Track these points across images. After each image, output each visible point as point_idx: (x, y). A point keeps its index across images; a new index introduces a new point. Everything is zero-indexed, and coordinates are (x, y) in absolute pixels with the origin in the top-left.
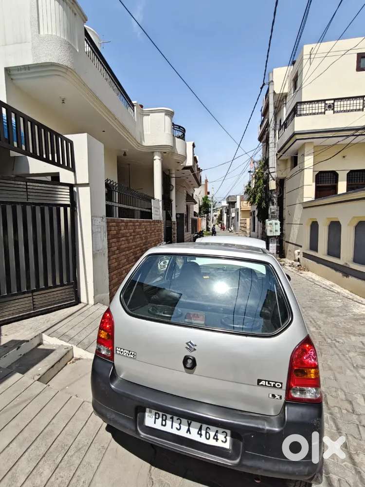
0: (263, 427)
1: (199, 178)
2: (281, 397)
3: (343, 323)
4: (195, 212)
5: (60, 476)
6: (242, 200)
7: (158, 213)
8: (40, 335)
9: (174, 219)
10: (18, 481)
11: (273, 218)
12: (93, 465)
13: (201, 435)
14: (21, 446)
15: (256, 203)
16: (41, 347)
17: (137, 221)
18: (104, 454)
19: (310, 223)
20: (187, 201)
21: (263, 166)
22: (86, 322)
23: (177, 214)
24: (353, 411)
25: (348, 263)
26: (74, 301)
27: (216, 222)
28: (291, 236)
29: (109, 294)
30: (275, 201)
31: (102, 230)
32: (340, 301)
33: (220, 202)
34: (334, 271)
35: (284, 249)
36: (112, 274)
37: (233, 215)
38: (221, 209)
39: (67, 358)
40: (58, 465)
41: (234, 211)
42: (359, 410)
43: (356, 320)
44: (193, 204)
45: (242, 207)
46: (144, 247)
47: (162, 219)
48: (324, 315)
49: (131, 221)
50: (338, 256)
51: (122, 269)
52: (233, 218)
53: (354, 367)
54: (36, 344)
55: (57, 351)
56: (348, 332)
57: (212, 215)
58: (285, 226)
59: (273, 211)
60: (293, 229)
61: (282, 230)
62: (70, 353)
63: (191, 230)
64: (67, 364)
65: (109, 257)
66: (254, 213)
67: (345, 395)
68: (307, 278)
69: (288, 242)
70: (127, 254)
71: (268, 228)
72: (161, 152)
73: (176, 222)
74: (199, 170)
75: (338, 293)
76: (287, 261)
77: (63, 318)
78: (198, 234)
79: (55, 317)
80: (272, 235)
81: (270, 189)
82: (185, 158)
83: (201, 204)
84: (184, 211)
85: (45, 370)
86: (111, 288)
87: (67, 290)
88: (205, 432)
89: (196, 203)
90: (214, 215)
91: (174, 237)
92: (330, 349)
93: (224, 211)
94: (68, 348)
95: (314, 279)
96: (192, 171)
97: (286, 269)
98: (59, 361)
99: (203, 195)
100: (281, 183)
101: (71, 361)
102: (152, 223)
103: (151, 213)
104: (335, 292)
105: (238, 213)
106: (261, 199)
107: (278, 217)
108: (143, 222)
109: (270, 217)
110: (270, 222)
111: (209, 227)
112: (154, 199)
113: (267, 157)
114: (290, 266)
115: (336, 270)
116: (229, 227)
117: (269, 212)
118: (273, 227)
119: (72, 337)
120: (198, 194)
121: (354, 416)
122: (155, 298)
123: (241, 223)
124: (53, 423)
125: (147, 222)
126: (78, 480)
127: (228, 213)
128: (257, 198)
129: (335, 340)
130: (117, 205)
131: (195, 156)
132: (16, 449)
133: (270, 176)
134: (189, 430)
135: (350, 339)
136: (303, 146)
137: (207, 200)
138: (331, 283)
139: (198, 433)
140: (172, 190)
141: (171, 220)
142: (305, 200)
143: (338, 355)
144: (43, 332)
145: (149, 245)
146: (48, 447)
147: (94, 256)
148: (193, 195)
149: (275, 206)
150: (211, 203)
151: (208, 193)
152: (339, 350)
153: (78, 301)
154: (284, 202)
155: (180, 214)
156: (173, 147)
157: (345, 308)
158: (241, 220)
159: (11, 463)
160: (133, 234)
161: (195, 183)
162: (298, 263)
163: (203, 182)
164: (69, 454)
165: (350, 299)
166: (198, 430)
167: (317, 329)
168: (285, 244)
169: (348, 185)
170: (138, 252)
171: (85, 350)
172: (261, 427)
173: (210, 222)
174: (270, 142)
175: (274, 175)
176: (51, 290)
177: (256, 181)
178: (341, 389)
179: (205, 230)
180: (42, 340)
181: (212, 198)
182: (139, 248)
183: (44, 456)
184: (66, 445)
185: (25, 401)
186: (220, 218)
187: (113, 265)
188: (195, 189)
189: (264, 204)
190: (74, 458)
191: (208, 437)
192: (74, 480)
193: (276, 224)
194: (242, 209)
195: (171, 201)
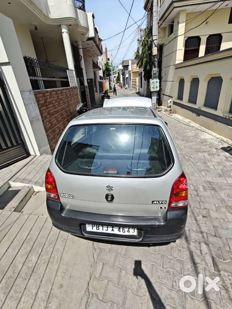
0: (155, 224)
1: (101, 47)
2: (165, 208)
3: (195, 146)
4: (100, 76)
5: (43, 259)
6: (133, 64)
7: (73, 81)
8: (7, 182)
9: (86, 84)
10: (18, 267)
11: (155, 77)
12: (61, 249)
13: (120, 231)
14: (14, 249)
15: (143, 66)
16: (10, 189)
17: (59, 90)
18: (66, 243)
19: (179, 80)
20: (93, 68)
21: (148, 34)
22: (38, 168)
23: (87, 80)
24: (198, 194)
25: (201, 107)
26: (26, 155)
27: (115, 82)
28: (166, 90)
29: (49, 146)
30: (156, 64)
31: (32, 101)
32: (194, 132)
33: (117, 67)
34: (192, 113)
35: (161, 100)
36: (48, 133)
37: (127, 76)
38: (118, 71)
39: (30, 193)
40: (40, 254)
41: (128, 73)
42: (200, 194)
43: (202, 143)
44: (98, 70)
45: (133, 69)
46: (68, 108)
47: (77, 86)
48: (185, 142)
49: (54, 91)
50: (195, 103)
51: (55, 128)
52: (127, 78)
53: (199, 171)
54: (7, 188)
55: (22, 190)
56: (198, 151)
57: (112, 77)
58: (163, 83)
59: (155, 72)
60: (168, 85)
61: (160, 86)
62: (32, 190)
63: (99, 91)
64: (31, 196)
65: (43, 121)
66: (141, 74)
67: (194, 187)
68: (175, 118)
69: (164, 95)
70: (56, 117)
71: (151, 86)
72: (67, 25)
73: (88, 86)
74: (100, 40)
75: (193, 127)
76: (163, 107)
77: (21, 168)
78: (104, 93)
79: (15, 168)
80: (154, 91)
81: (153, 55)
82: (87, 29)
83: (104, 69)
84: (92, 77)
85: (17, 204)
86: (49, 142)
87: (18, 149)
88: (122, 229)
89: (100, 69)
90: (113, 77)
91: (88, 97)
92: (187, 162)
93: (121, 73)
94: (29, 187)
95: (179, 119)
96: (95, 42)
97: (162, 113)
98: (25, 196)
99: (105, 61)
100: (161, 48)
101: (34, 194)
102: (71, 90)
103: (68, 82)
104: (191, 126)
105: (130, 74)
106: (147, 63)
107: (158, 76)
108: (63, 90)
109: (153, 77)
110: (153, 81)
111: (111, 86)
112: (68, 69)
113: (151, 25)
114: (165, 111)
115: (193, 112)
116: (125, 85)
117: (152, 74)
118: (154, 84)
119: (30, 180)
120: (101, 61)
121: (198, 197)
122: (81, 154)
123: (132, 82)
124: (31, 234)
125: (66, 89)
126: (54, 259)
127: (123, 74)
128: (144, 61)
129: (190, 157)
130: (42, 78)
131: (95, 27)
132: (11, 252)
133: (153, 44)
134: (113, 230)
135: (198, 155)
136: (178, 14)
137: (108, 65)
138: (189, 120)
139: (118, 231)
140: (81, 59)
141: (84, 85)
142: (177, 62)
143: (191, 165)
144: (9, 180)
145: (71, 107)
146: (32, 247)
147: (31, 122)
148: (97, 62)
149: (156, 68)
150: (111, 68)
151: (109, 59)
152: (192, 162)
153: (28, 155)
154: (162, 65)
155: (90, 79)
156: (76, 19)
157: (196, 136)
158: (132, 79)
159: (10, 260)
160: (58, 100)
161: (98, 52)
162: (170, 109)
163: (104, 50)
164: (45, 247)
165: (199, 130)
166: (118, 229)
167: (180, 151)
168: (162, 96)
169: (206, 48)
170: (64, 113)
171: (41, 186)
172: (154, 224)
173: (112, 83)
174: (154, 11)
175: (156, 42)
176: (6, 151)
177: (143, 47)
178: (192, 184)
179: (109, 89)
180: (10, 185)
181: (112, 64)
182: (64, 111)
183: (30, 251)
184: (43, 243)
185: (9, 225)
186: (118, 79)
187: (48, 126)
188: (99, 57)
189: (148, 67)
190: (49, 249)
191: (124, 231)
192: (51, 259)
193: (157, 82)
194: (133, 71)
195: (81, 69)
